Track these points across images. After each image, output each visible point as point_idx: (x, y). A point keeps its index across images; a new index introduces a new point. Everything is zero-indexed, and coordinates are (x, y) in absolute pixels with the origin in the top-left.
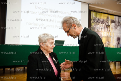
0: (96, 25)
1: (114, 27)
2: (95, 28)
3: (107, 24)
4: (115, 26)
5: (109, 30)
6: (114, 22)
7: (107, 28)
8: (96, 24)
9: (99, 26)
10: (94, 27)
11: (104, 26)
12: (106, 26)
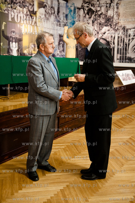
0: (10, 9)
1: (43, 16)
2: (8, 14)
3: (31, 10)
4: (45, 15)
5: (36, 23)
6: (45, 7)
7: (31, 16)
8: (9, 6)
9: (15, 11)
10: (6, 12)
11: (25, 13)
12: (28, 13)
